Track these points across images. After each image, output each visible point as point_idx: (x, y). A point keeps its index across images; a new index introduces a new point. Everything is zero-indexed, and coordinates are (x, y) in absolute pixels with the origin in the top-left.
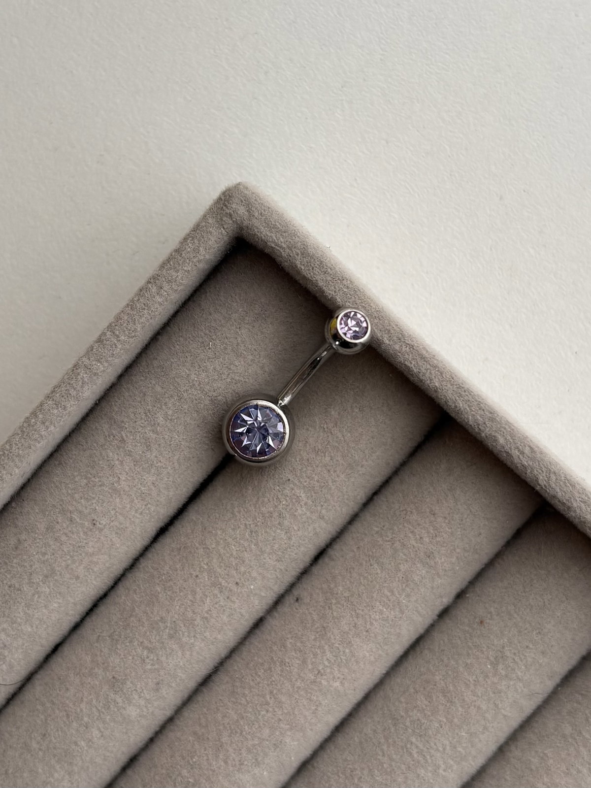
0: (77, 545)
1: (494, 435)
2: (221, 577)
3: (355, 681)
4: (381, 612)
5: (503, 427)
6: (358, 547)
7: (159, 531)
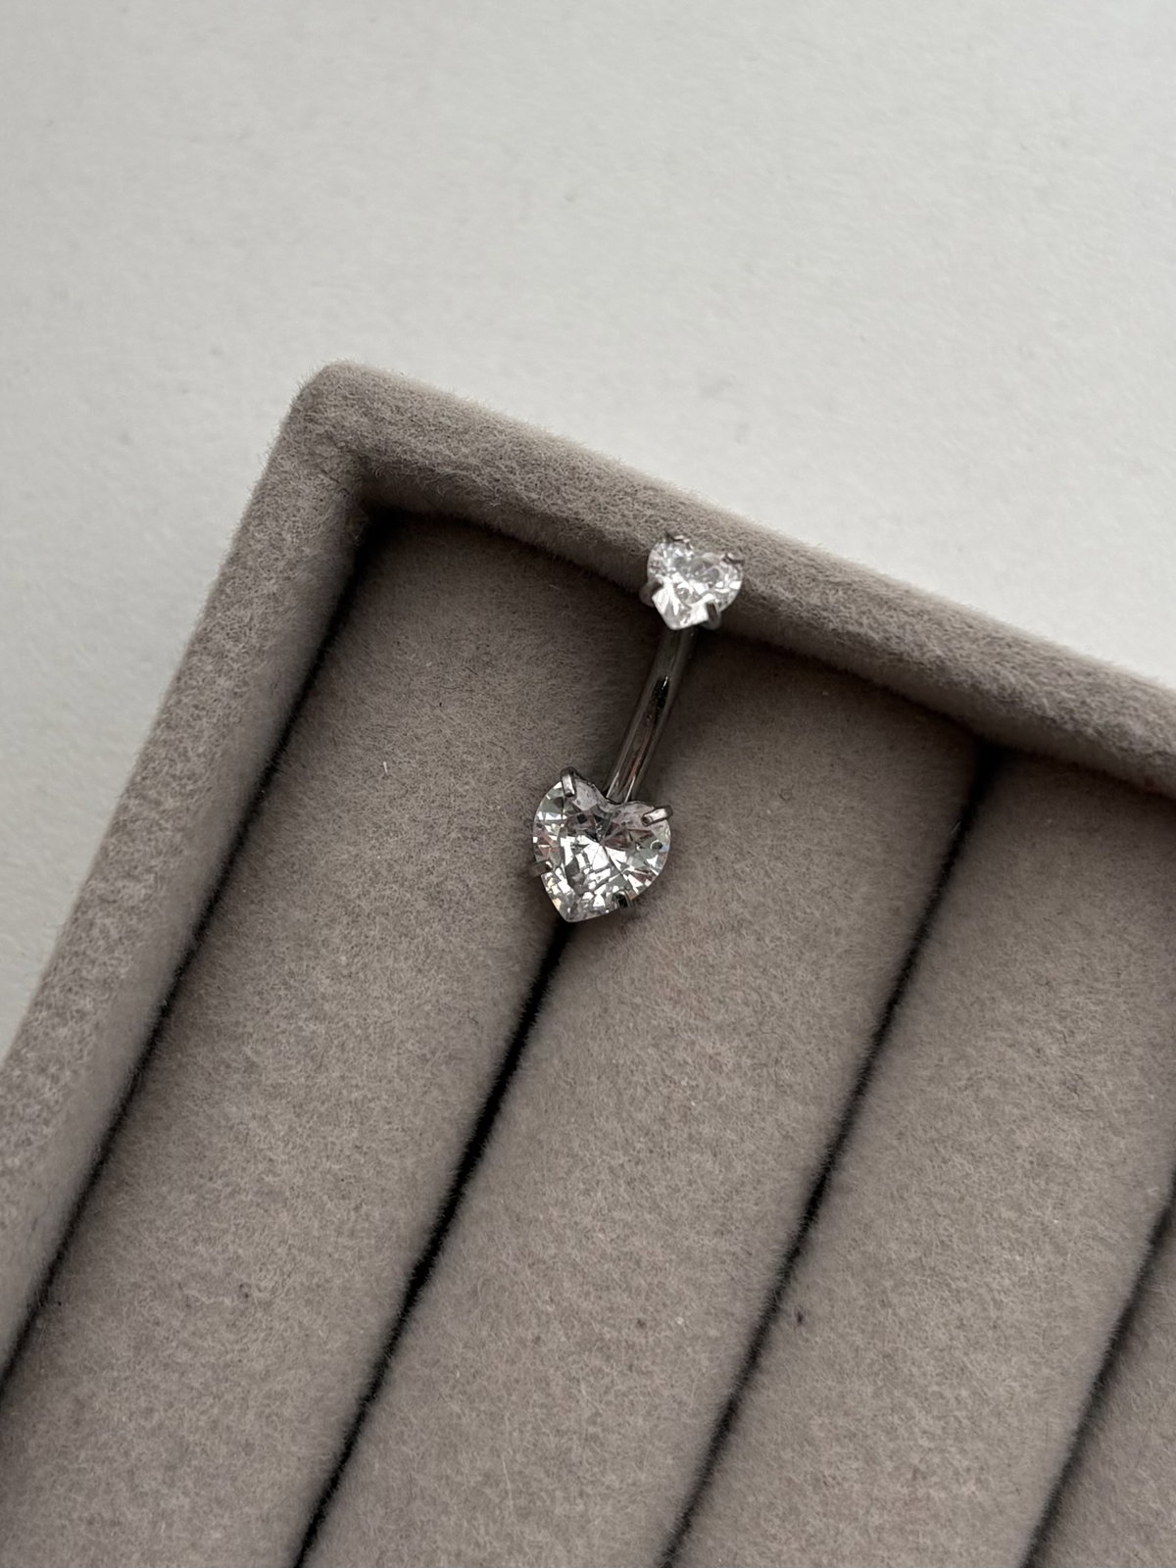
0: (221, 1363)
1: (1115, 722)
2: (595, 1319)
3: (1009, 1465)
4: (1011, 1267)
5: (1129, 698)
6: (901, 1133)
7: (414, 1275)
